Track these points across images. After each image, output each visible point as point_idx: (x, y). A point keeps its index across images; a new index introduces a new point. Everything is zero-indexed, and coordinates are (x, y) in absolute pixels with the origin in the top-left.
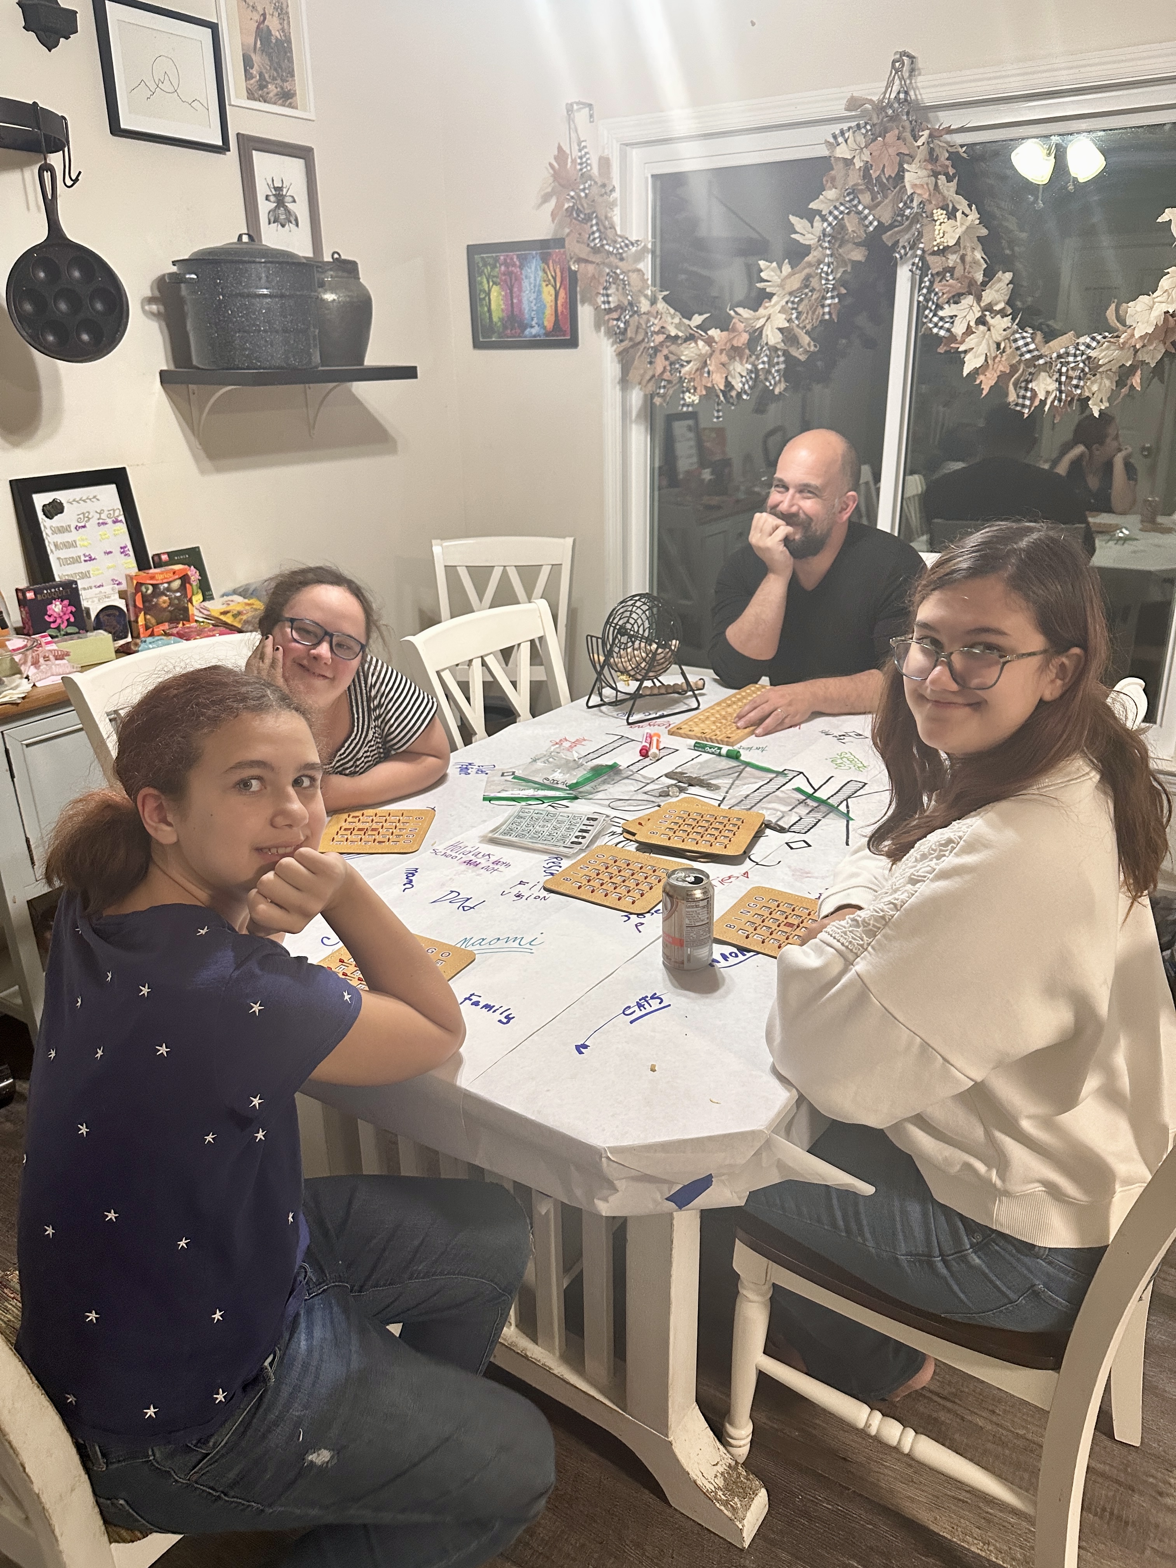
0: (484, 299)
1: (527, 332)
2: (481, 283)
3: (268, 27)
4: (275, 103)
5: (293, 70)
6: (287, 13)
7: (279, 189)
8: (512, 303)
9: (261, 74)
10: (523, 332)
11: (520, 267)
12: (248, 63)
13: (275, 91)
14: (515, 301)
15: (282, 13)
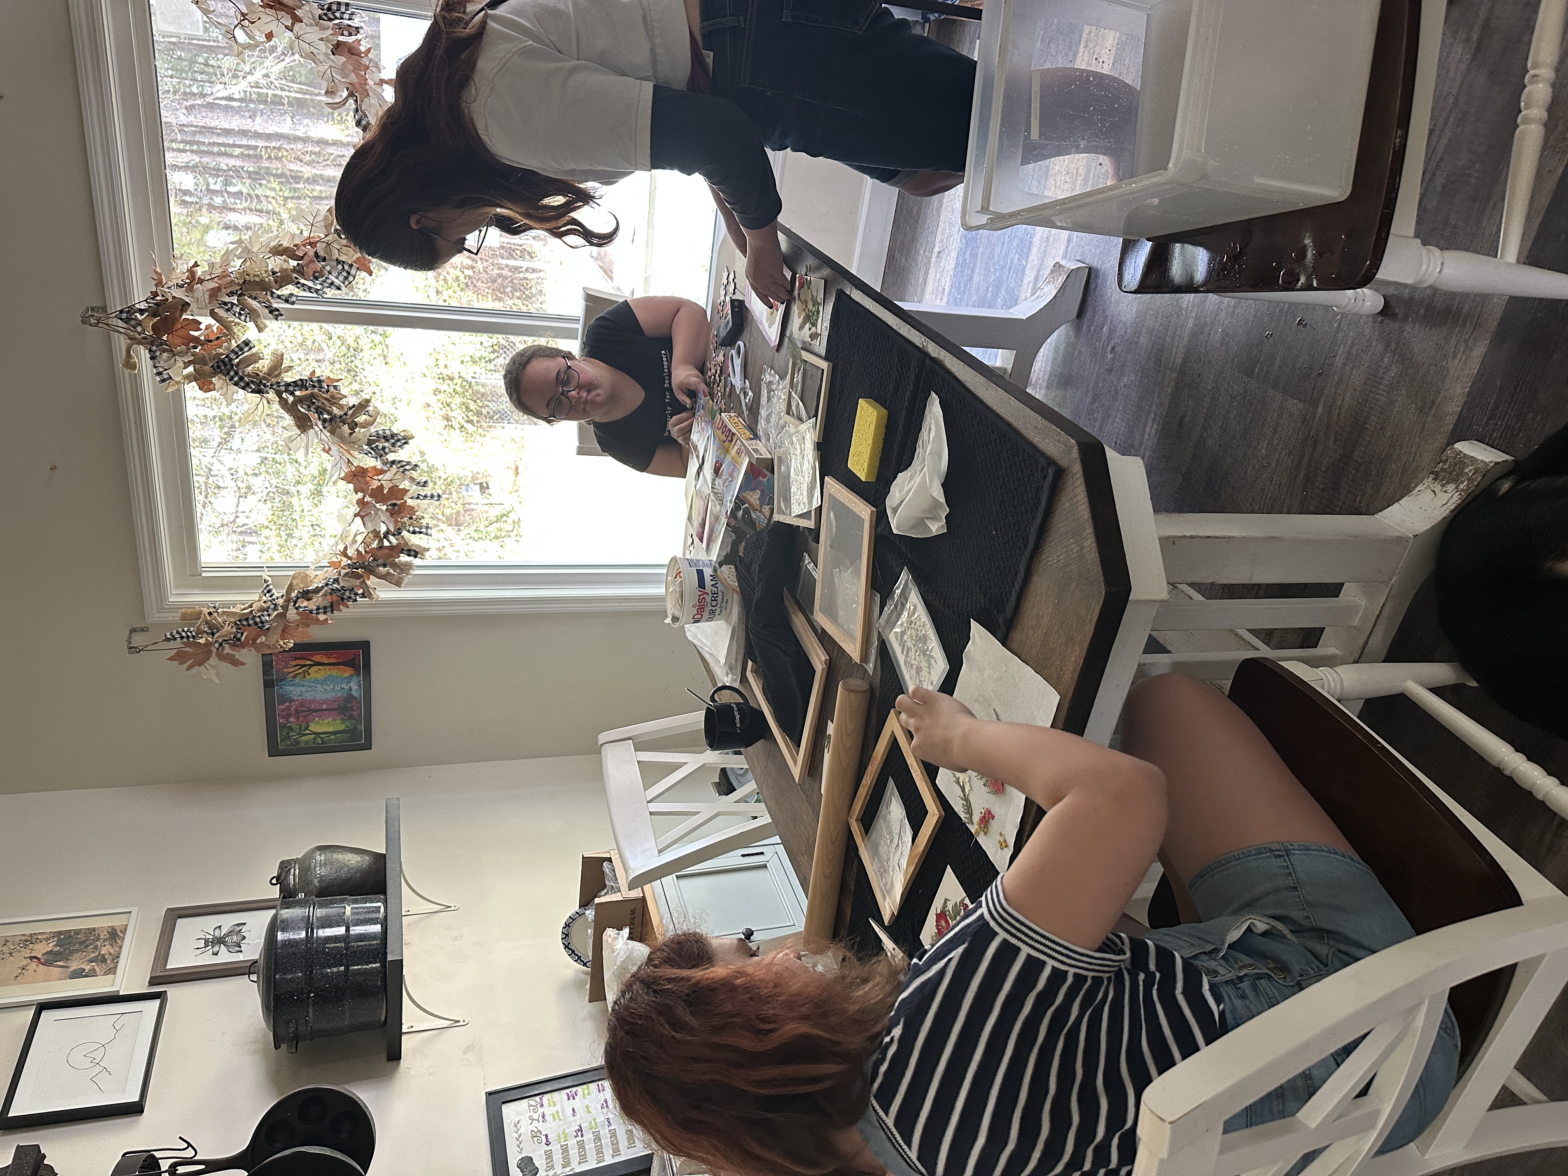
0: (322, 739)
1: (355, 694)
2: (307, 742)
3: (44, 955)
4: (121, 947)
5: (89, 929)
6: (31, 935)
7: (207, 942)
8: (325, 710)
9: (91, 961)
10: (356, 698)
11: (291, 702)
12: (79, 974)
13: (108, 947)
14: (324, 707)
15: (30, 940)
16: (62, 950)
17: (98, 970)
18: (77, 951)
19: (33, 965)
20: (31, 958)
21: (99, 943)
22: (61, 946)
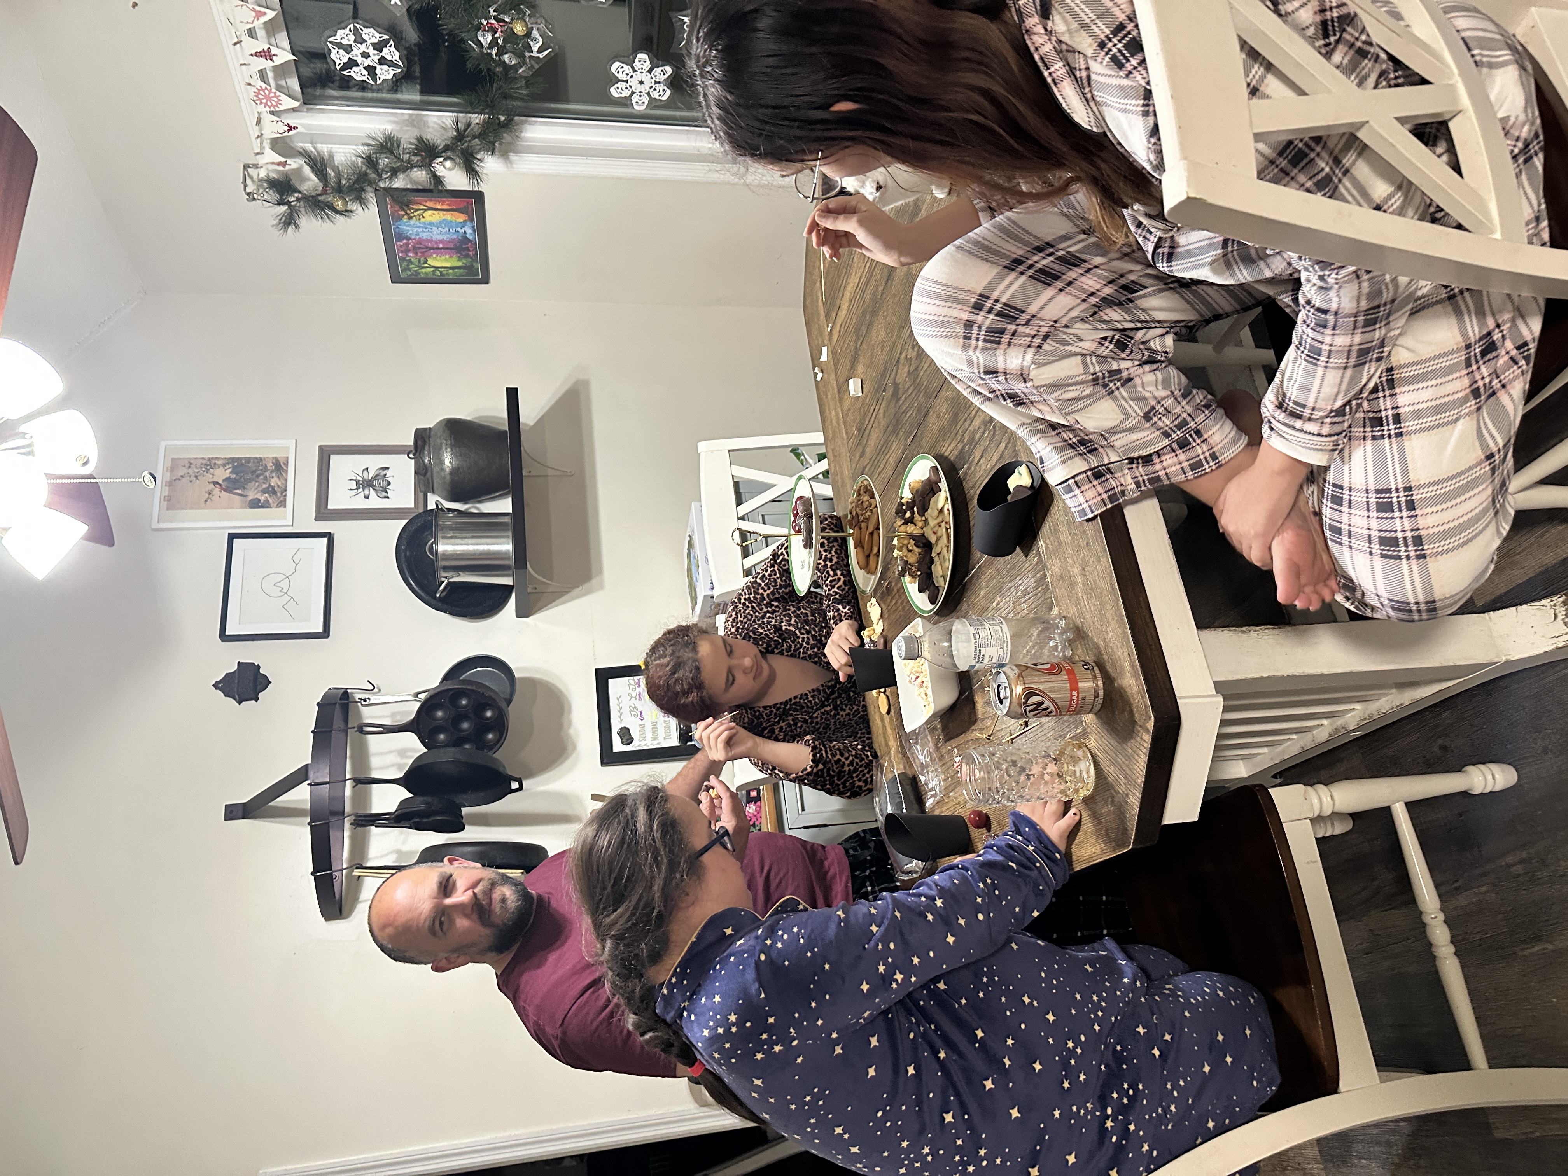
0: (441, 272)
1: (470, 237)
2: (426, 273)
3: (223, 481)
4: (286, 480)
5: (256, 458)
6: (210, 459)
7: (357, 482)
8: (441, 249)
9: (264, 492)
10: (470, 241)
11: (408, 240)
12: (255, 504)
13: (276, 479)
14: (441, 246)
15: (209, 464)
16: (238, 478)
17: (271, 502)
18: (250, 480)
19: (217, 491)
20: (215, 483)
21: (267, 474)
22: (237, 474)
